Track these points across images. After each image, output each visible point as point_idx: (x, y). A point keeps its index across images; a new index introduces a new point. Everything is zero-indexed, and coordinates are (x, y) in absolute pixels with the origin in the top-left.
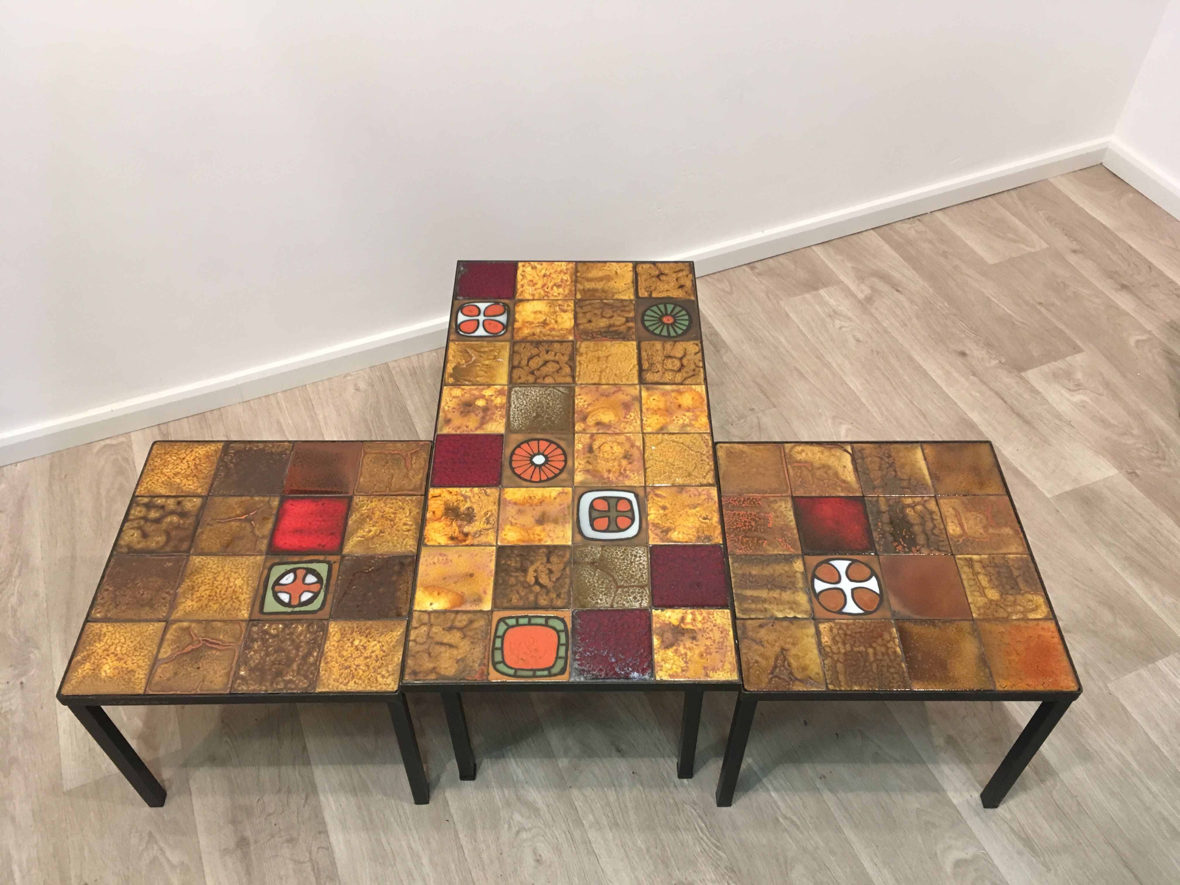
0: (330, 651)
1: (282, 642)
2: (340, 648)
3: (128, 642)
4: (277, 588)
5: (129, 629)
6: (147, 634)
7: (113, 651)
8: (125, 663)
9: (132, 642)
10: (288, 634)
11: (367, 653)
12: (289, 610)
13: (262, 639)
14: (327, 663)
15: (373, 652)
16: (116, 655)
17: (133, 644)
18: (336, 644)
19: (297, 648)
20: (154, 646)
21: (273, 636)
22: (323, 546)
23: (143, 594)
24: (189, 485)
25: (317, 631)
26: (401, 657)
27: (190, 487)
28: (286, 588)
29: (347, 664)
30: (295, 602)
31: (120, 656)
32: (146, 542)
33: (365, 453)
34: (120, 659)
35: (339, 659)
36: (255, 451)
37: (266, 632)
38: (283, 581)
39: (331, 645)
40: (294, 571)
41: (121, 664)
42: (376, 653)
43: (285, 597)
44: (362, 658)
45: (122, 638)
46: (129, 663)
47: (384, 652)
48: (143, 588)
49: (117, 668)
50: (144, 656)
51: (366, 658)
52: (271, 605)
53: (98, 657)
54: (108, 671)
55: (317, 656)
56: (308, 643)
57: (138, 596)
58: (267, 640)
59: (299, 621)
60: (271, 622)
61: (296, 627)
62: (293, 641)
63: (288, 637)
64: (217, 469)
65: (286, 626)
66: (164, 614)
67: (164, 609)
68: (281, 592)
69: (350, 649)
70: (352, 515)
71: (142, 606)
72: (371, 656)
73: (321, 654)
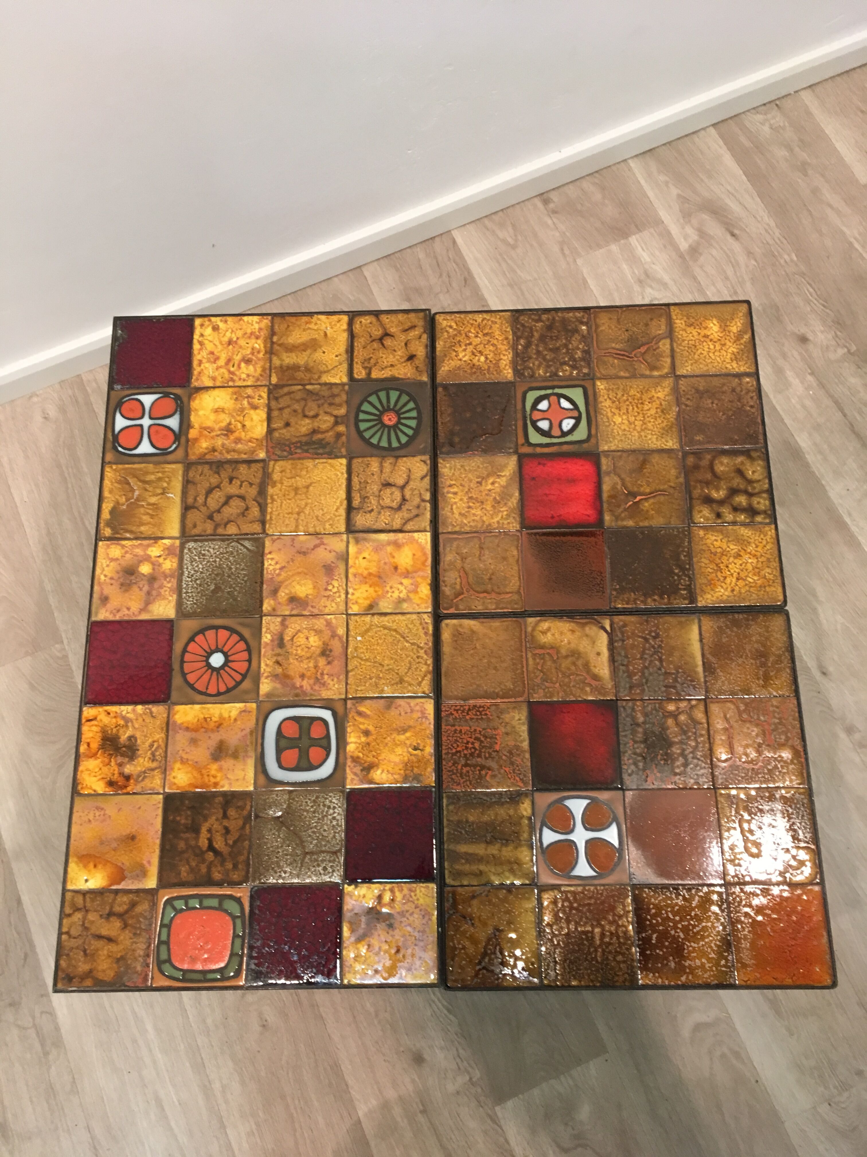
0: (506, 350)
1: (555, 358)
2: (497, 353)
3: (705, 353)
4: (575, 414)
5: (710, 366)
6: (690, 362)
7: (717, 345)
8: (699, 334)
9: (702, 354)
10: (551, 365)
11: (470, 348)
12: (557, 391)
13: (575, 360)
14: (507, 339)
15: (465, 350)
16: (711, 340)
17: (699, 352)
18: (502, 357)
19: (538, 352)
20: (678, 350)
21: (565, 363)
22: (539, 464)
23: (712, 403)
24: (716, 540)
25: (523, 369)
26: (437, 346)
27: (714, 538)
28: (565, 414)
29: (487, 338)
30: (554, 399)
31: (708, 340)
32: (735, 465)
33: (518, 592)
34: (706, 336)
35: (495, 342)
36: (654, 594)
37: (573, 367)
38: (572, 422)
39: (506, 358)
40: (564, 434)
41: (703, 332)
42: (461, 349)
43: (565, 404)
44: (474, 343)
45: (713, 357)
46: (695, 334)
47: (454, 350)
48: (715, 411)
49: (705, 328)
50: (683, 341)
51: (470, 344)
52: (577, 394)
53: (728, 338)
54: (712, 325)
55: (517, 345)
56: (530, 358)
57: (716, 402)
58: (570, 360)
59: (545, 379)
60: (570, 378)
61: (545, 373)
62: (544, 359)
63: (551, 363)
64: (691, 564)
65: (556, 374)
66: (681, 382)
67: (683, 388)
68: (571, 410)
69: (488, 352)
70: (517, 503)
71: (707, 391)
72: (466, 345)
73: (514, 348)
